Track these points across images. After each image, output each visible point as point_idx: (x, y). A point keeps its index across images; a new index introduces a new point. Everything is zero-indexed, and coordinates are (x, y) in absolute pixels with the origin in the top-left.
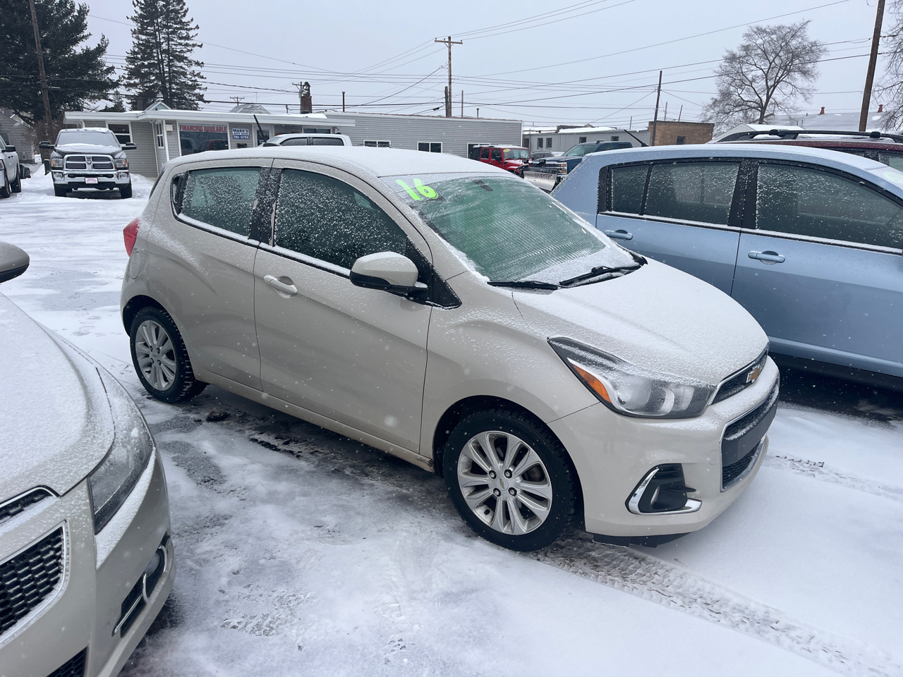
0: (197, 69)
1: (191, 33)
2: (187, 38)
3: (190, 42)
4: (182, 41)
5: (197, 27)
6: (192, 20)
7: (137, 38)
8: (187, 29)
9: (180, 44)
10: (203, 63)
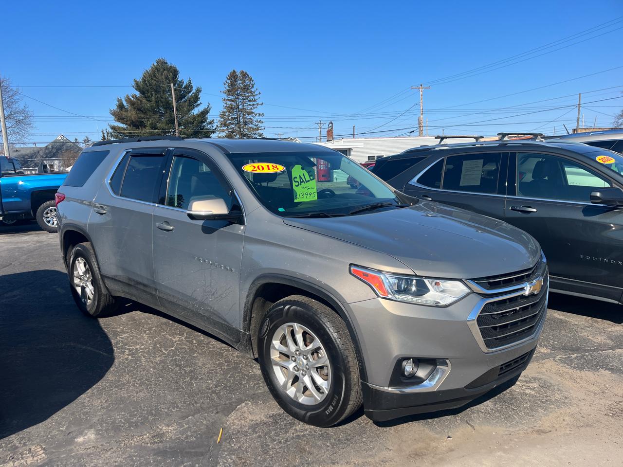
0: (258, 118)
1: (256, 97)
2: (255, 101)
3: (255, 103)
4: (251, 103)
5: (260, 93)
6: (257, 89)
7: (226, 104)
8: (254, 96)
9: (250, 105)
10: (263, 114)
